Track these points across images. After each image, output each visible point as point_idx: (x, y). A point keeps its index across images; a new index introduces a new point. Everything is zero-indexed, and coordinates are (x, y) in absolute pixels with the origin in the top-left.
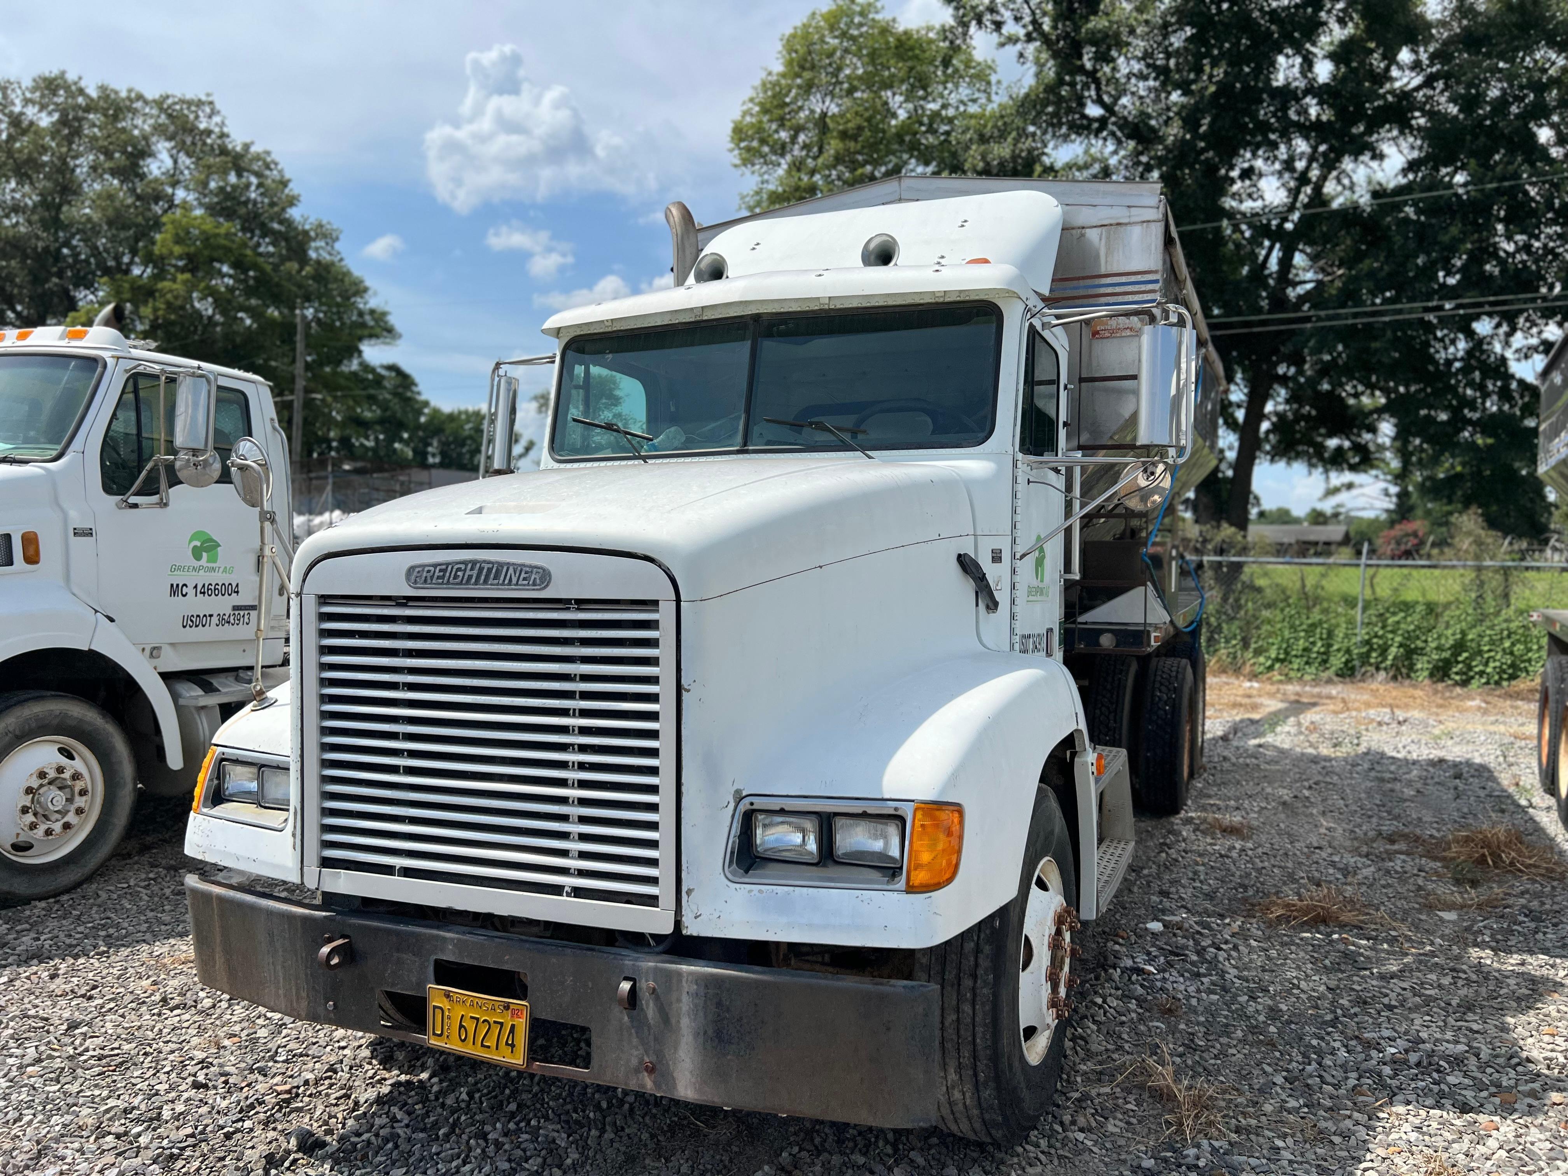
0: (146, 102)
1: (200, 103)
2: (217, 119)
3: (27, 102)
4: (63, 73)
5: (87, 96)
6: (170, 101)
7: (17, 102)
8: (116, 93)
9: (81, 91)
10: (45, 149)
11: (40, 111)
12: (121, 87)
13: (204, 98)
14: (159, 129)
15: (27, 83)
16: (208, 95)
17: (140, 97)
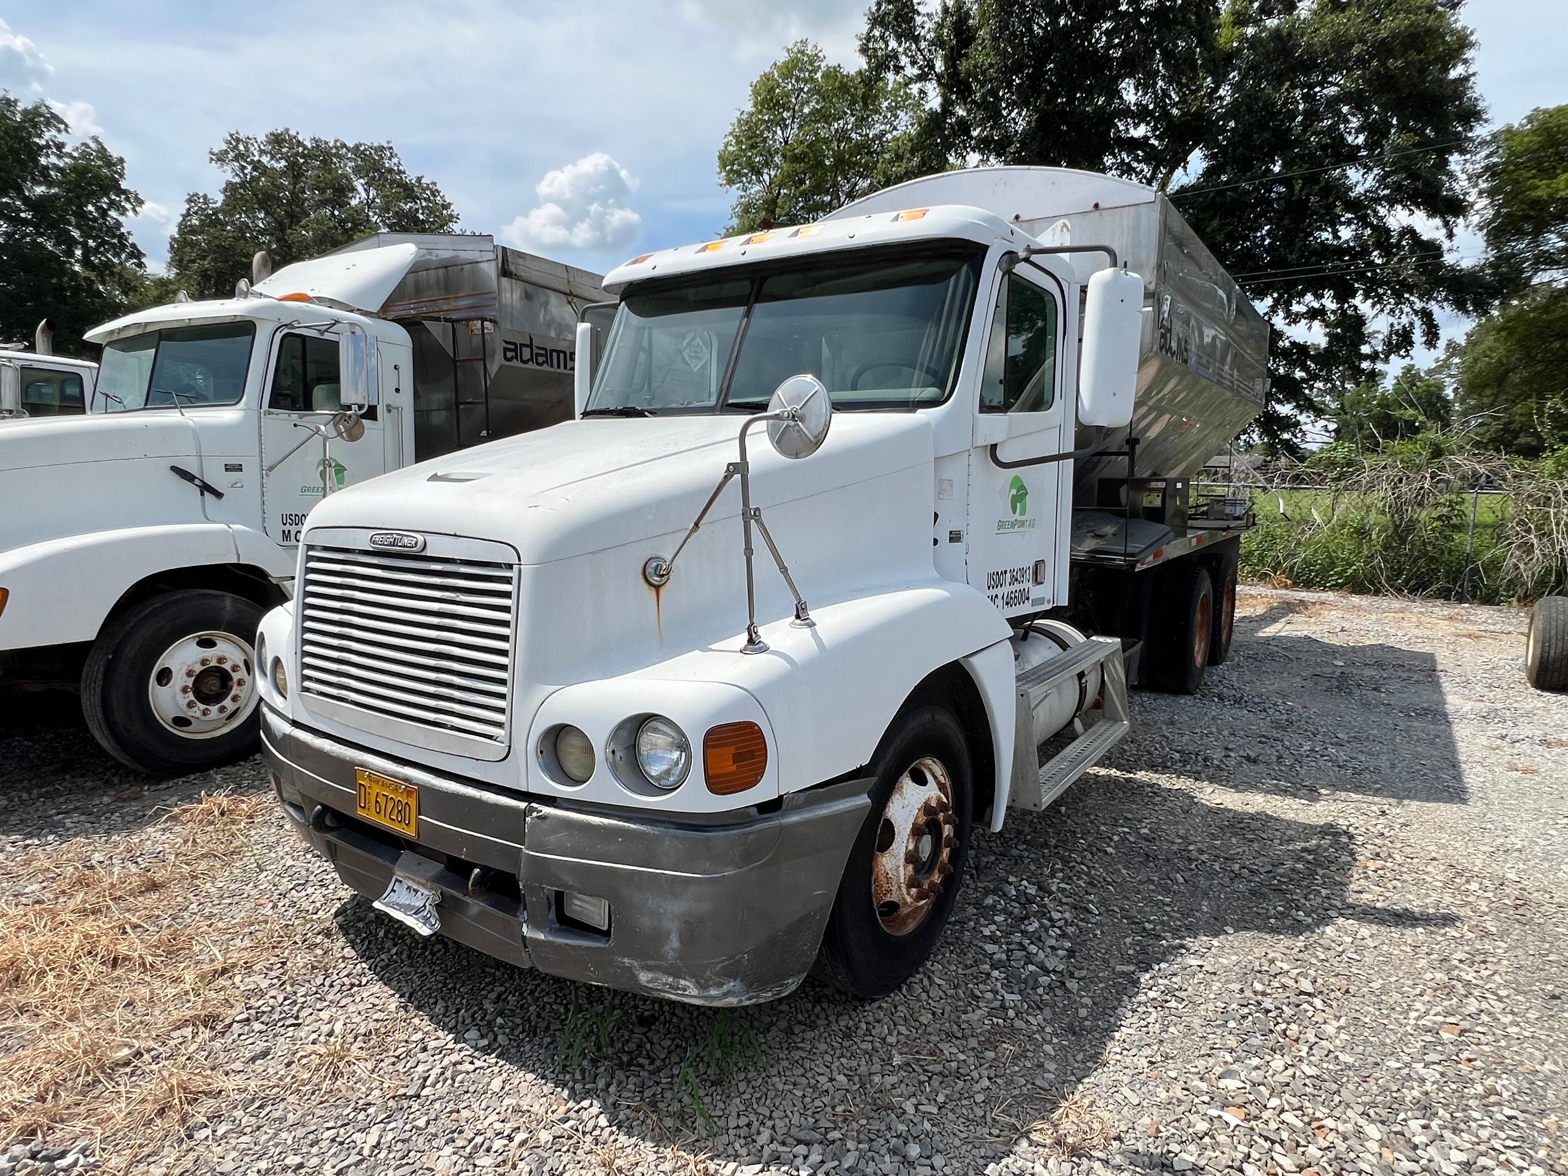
0: (348, 150)
1: (382, 149)
2: (395, 160)
3: (262, 152)
4: (287, 130)
5: (305, 148)
6: (362, 148)
7: (256, 153)
8: (326, 143)
9: (299, 143)
10: (282, 188)
11: (272, 159)
12: (329, 138)
13: (385, 145)
14: (357, 170)
15: (262, 138)
16: (389, 142)
17: (344, 146)
